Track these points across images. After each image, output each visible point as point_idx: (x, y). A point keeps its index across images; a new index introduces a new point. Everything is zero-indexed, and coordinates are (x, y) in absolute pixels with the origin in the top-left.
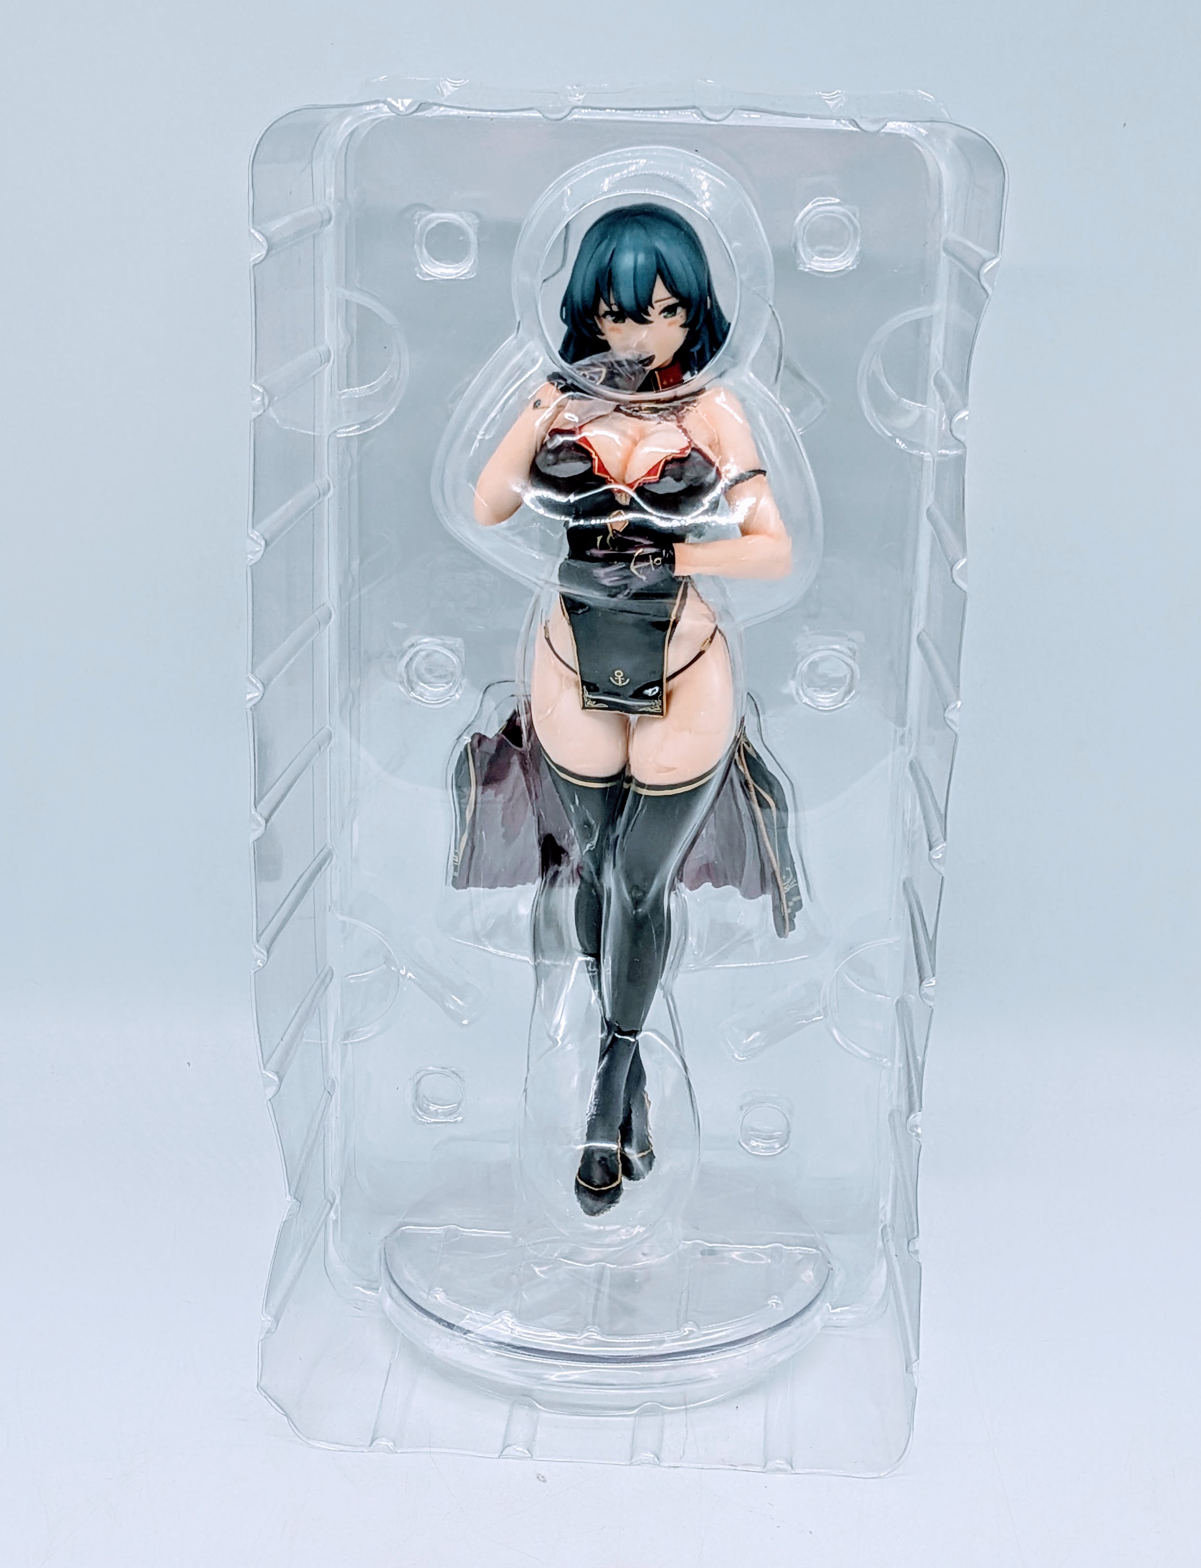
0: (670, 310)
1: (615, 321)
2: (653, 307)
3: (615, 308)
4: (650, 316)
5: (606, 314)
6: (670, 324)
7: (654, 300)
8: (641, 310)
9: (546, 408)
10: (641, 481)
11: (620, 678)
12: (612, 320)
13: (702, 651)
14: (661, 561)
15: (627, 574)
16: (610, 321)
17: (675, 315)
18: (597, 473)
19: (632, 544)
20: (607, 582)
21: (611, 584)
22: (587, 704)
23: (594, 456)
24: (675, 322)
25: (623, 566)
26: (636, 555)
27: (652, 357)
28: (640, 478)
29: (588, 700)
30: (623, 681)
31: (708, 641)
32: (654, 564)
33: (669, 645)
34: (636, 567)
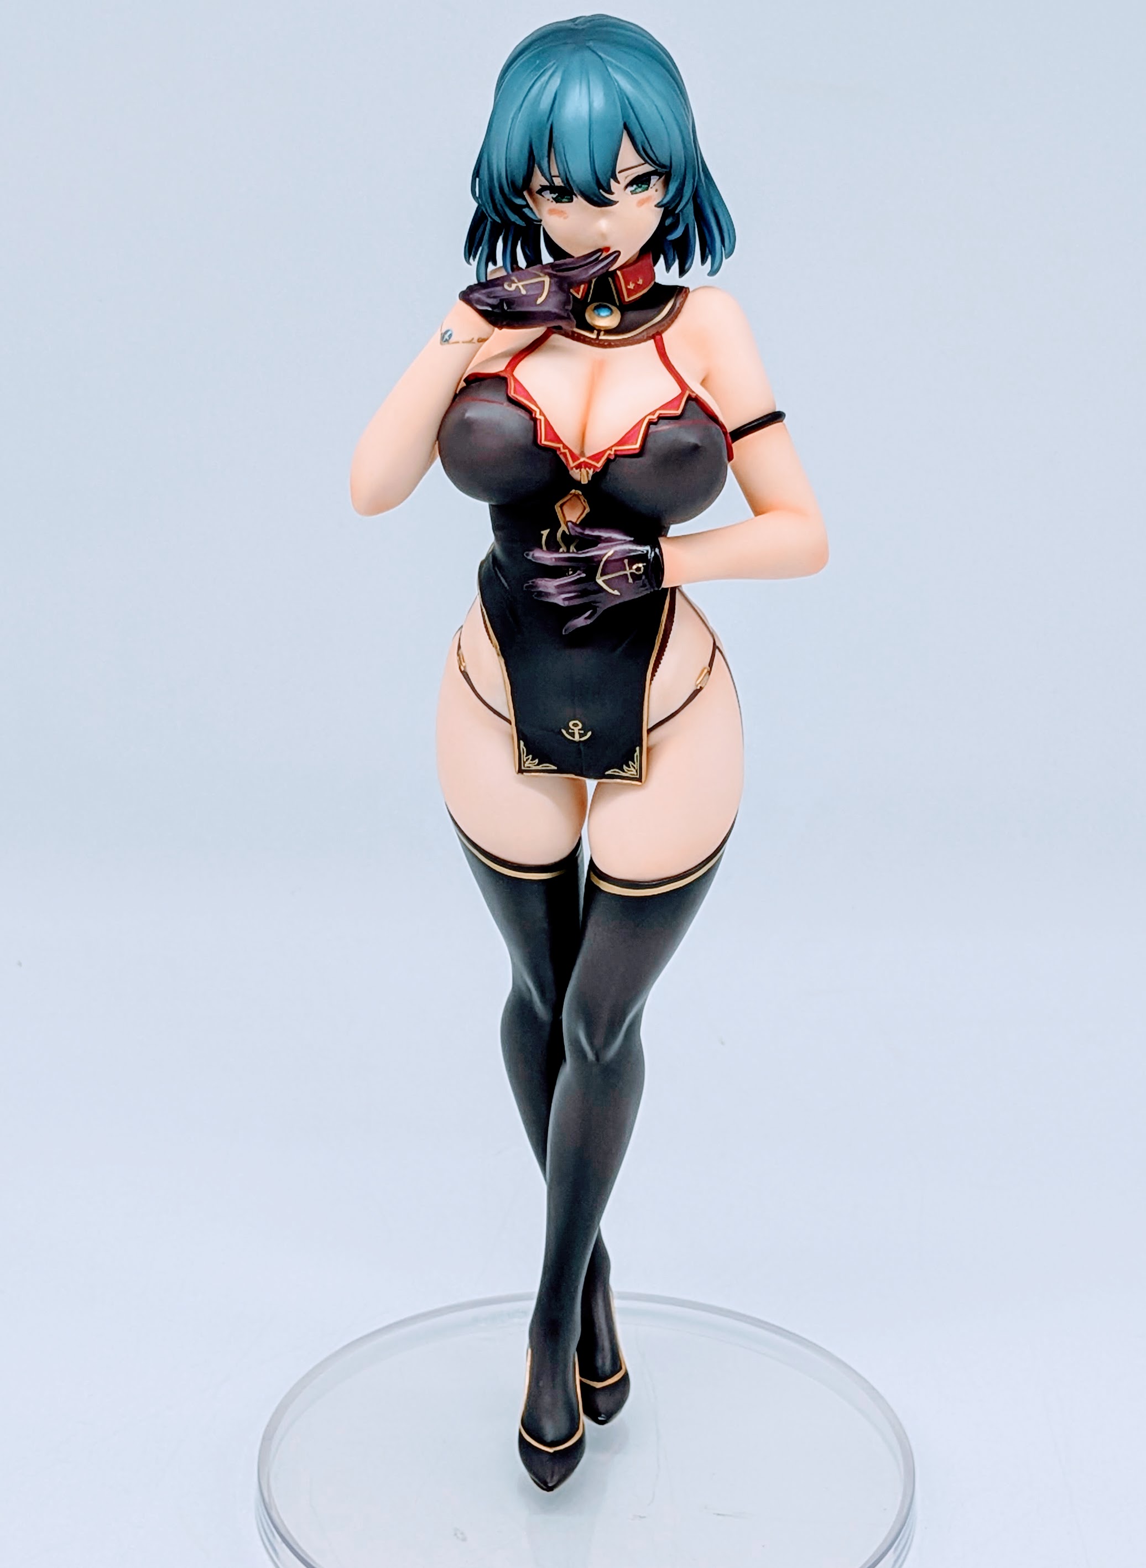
0: (641, 181)
1: (557, 200)
2: (616, 181)
3: (558, 182)
4: (612, 193)
5: (544, 188)
6: (641, 203)
7: (617, 171)
8: (600, 186)
9: (458, 342)
10: (612, 453)
11: (576, 730)
12: (553, 198)
13: (698, 688)
14: (642, 569)
15: (591, 587)
16: (548, 200)
17: (647, 189)
18: (544, 442)
19: (596, 541)
20: (559, 600)
21: (566, 603)
22: (526, 765)
23: (538, 416)
24: (648, 199)
25: (584, 575)
26: (604, 559)
27: (617, 254)
28: (610, 449)
29: (527, 760)
30: (581, 735)
31: (706, 671)
32: (632, 574)
33: (652, 681)
34: (604, 578)
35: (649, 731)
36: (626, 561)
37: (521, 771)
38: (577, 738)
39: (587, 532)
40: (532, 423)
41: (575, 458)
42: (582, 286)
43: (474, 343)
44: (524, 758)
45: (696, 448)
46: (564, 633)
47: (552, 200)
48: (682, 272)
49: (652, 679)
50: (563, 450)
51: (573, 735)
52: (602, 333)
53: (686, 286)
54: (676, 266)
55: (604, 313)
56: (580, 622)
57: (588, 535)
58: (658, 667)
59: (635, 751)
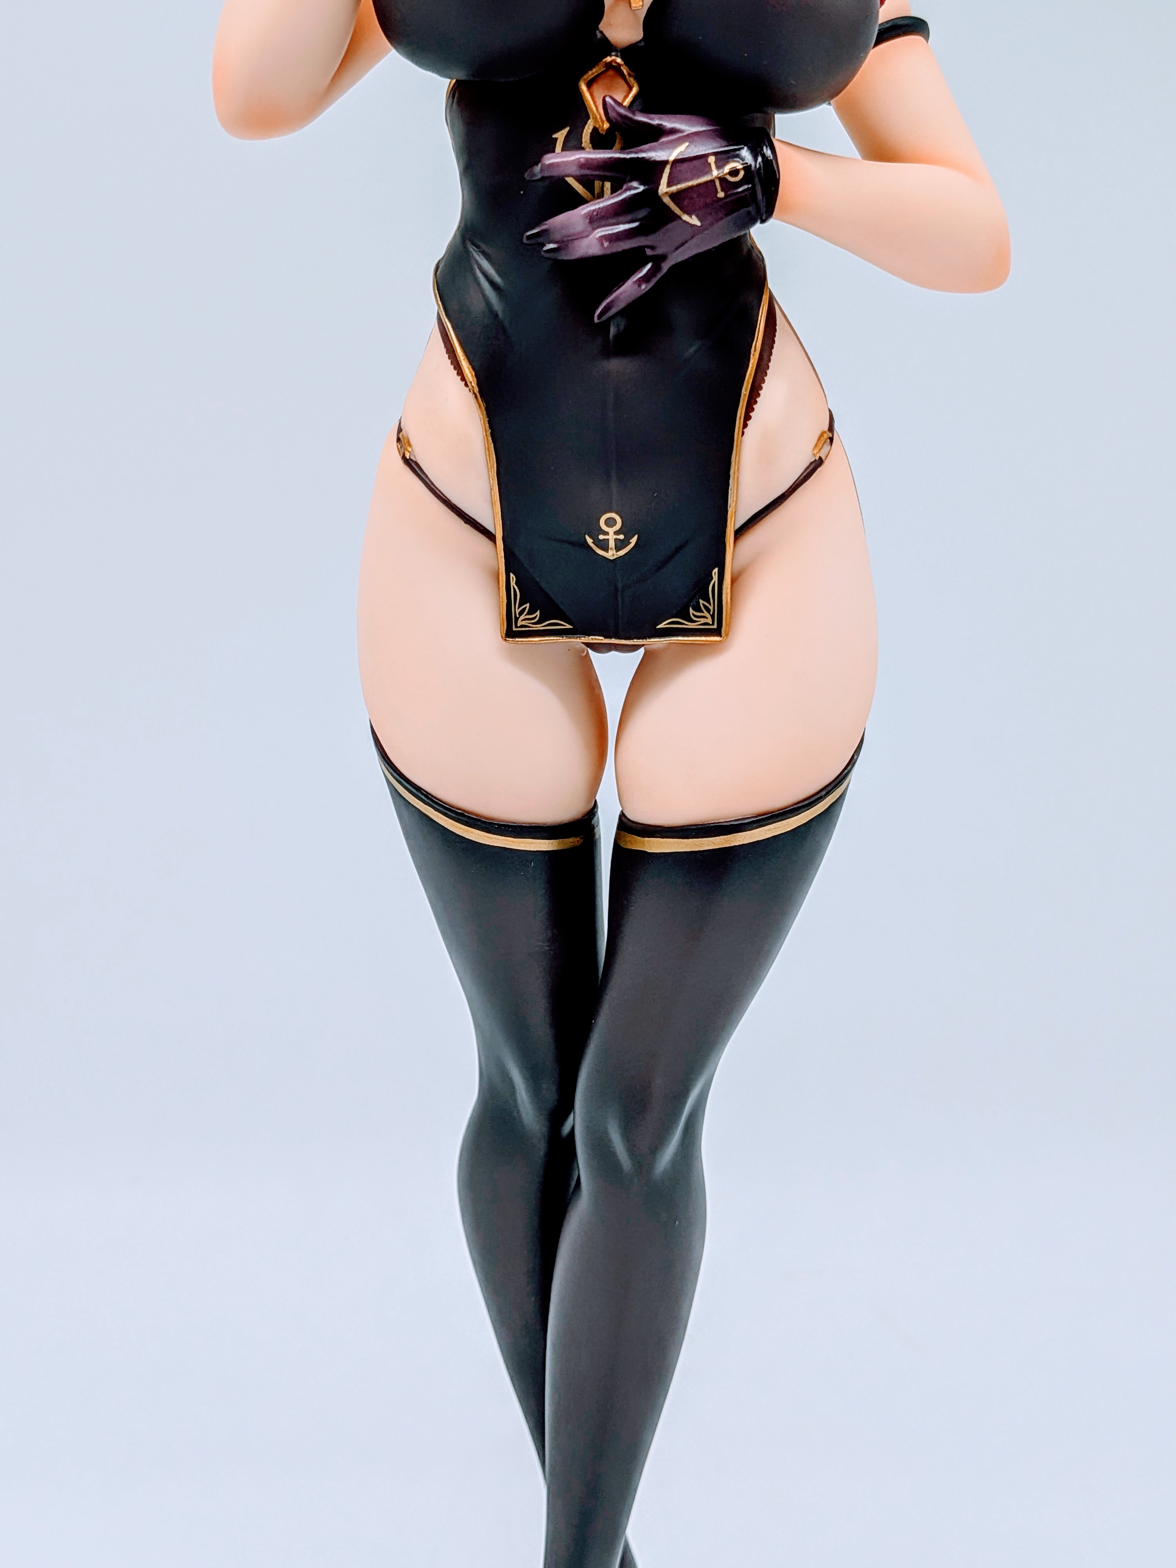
11: (611, 538)
13: (817, 458)
14: (742, 173)
22: (520, 623)
25: (637, 189)
26: (672, 157)
29: (521, 613)
30: (618, 548)
31: (826, 437)
32: (722, 180)
33: (745, 430)
34: (674, 189)
35: (737, 531)
36: (712, 160)
37: (510, 633)
38: (611, 554)
39: (643, 119)
44: (516, 611)
46: (596, 320)
49: (745, 425)
51: (605, 545)
56: (629, 287)
57: (643, 123)
58: (756, 402)
59: (712, 579)
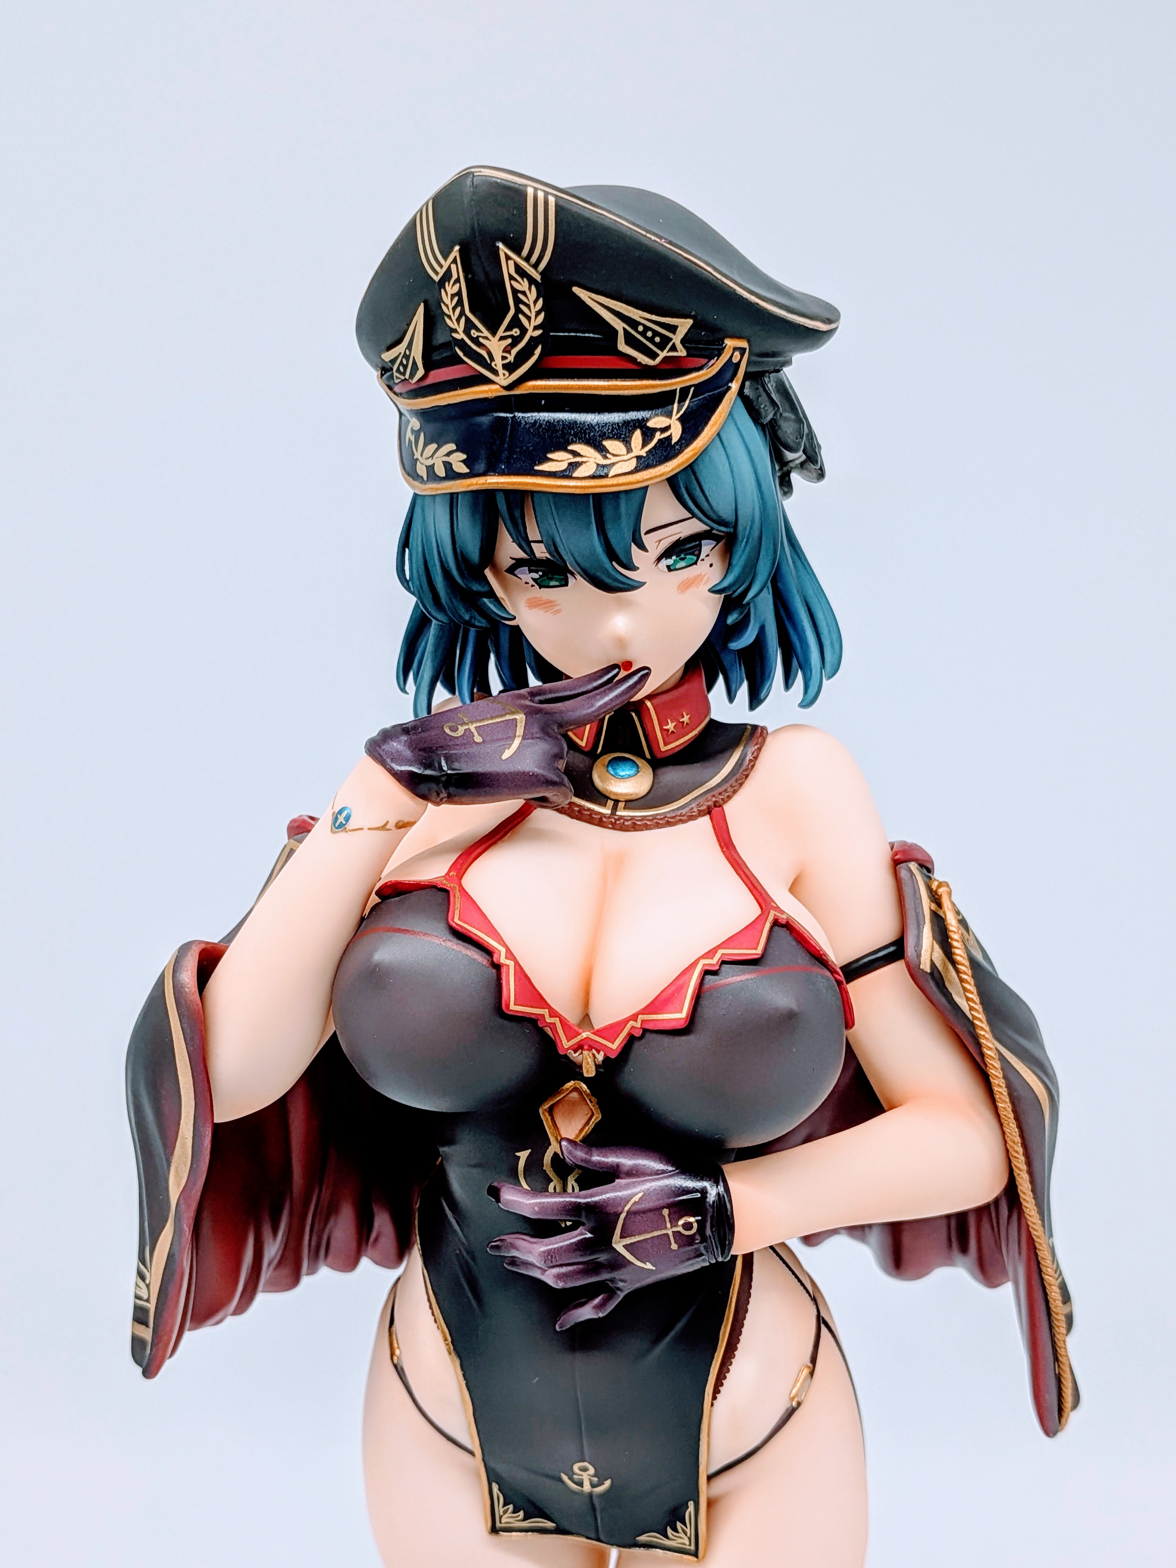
0: (685, 549)
1: (541, 584)
2: (642, 547)
3: (540, 551)
4: (633, 568)
5: (519, 563)
6: (685, 586)
7: (643, 530)
8: (612, 555)
9: (363, 829)
10: (638, 1025)
12: (534, 579)
13: (794, 1404)
14: (695, 1225)
15: (603, 1257)
16: (527, 583)
17: (695, 563)
18: (512, 1007)
19: (610, 1175)
20: (550, 1278)
21: (560, 1285)
22: (504, 1520)
23: (503, 960)
24: (698, 579)
25: (589, 1235)
26: (626, 1209)
27: (647, 671)
28: (634, 1017)
29: (505, 1512)
30: (593, 1486)
31: (806, 1372)
32: (677, 1234)
33: (714, 1402)
34: (628, 1241)
35: (710, 1478)
36: (666, 1212)
37: (494, 1530)
38: (587, 1487)
39: (596, 1158)
40: (494, 971)
41: (571, 1032)
42: (588, 727)
43: (390, 830)
44: (499, 1509)
45: (789, 1018)
46: (560, 1324)
47: (532, 582)
48: (755, 700)
49: (714, 1398)
50: (549, 1020)
51: (580, 1484)
52: (621, 805)
53: (761, 724)
54: (743, 692)
55: (625, 771)
56: (586, 1313)
57: (599, 1163)
58: (725, 1378)
59: (688, 1507)
